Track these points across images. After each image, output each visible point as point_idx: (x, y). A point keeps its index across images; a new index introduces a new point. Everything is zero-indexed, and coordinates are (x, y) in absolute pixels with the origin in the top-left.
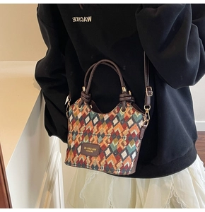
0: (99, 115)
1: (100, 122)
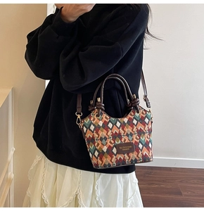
0: (119, 119)
1: (123, 125)
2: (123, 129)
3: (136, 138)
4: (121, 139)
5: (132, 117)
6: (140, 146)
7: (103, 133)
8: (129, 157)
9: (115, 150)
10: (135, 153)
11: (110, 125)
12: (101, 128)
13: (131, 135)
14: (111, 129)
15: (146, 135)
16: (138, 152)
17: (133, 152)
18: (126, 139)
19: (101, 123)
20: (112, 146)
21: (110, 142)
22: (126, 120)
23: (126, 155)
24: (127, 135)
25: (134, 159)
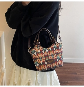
2: (49, 53)
3: (55, 56)
4: (48, 57)
5: (53, 47)
6: (57, 60)
7: (40, 56)
8: (53, 65)
9: (46, 63)
10: (55, 63)
11: (43, 51)
12: (39, 53)
13: (53, 55)
14: (44, 53)
15: (60, 54)
16: (57, 63)
17: (54, 63)
18: (51, 57)
19: (39, 51)
20: (45, 61)
21: (44, 59)
22: (50, 48)
23: (51, 65)
24: (51, 55)
25: (55, 66)
